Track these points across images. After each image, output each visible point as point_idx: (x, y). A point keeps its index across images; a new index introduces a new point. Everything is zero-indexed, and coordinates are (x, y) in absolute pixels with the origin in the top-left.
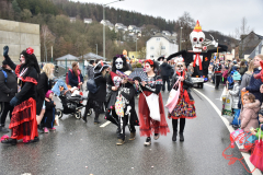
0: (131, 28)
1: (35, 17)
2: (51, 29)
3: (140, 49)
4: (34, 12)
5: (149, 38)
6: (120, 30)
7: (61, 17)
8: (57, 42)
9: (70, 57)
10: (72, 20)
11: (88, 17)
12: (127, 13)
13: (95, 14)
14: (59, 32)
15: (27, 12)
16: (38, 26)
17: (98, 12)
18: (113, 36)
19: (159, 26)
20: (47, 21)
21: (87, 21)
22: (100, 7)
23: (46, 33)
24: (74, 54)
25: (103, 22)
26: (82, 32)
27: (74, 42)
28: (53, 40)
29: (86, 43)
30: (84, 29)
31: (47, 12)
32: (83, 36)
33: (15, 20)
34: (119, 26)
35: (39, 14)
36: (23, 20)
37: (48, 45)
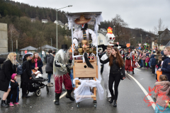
1: (4, 18)
2: (16, 27)
7: (24, 18)
8: (21, 36)
9: (31, 48)
10: (32, 20)
11: (45, 19)
13: (50, 16)
14: (22, 29)
16: (6, 25)
17: (52, 14)
20: (13, 21)
21: (44, 22)
22: (53, 11)
23: (12, 30)
24: (34, 46)
25: (56, 22)
26: (40, 29)
27: (34, 36)
28: (18, 35)
29: (43, 38)
30: (42, 27)
31: (14, 14)
32: (41, 32)
35: (7, 16)
37: (14, 39)
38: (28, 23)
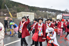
0: (53, 13)
2: (36, 14)
3: (55, 17)
4: (33, 10)
5: (57, 15)
6: (51, 13)
7: (38, 11)
8: (37, 16)
10: (40, 11)
11: (44, 11)
12: (52, 10)
14: (38, 14)
15: (32, 10)
17: (46, 10)
18: (49, 15)
19: (60, 12)
20: (35, 12)
21: (44, 12)
22: (46, 9)
23: (35, 14)
26: (42, 14)
29: (43, 16)
31: (36, 10)
33: (30, 12)
34: (50, 12)
36: (31, 12)
38: (39, 12)
